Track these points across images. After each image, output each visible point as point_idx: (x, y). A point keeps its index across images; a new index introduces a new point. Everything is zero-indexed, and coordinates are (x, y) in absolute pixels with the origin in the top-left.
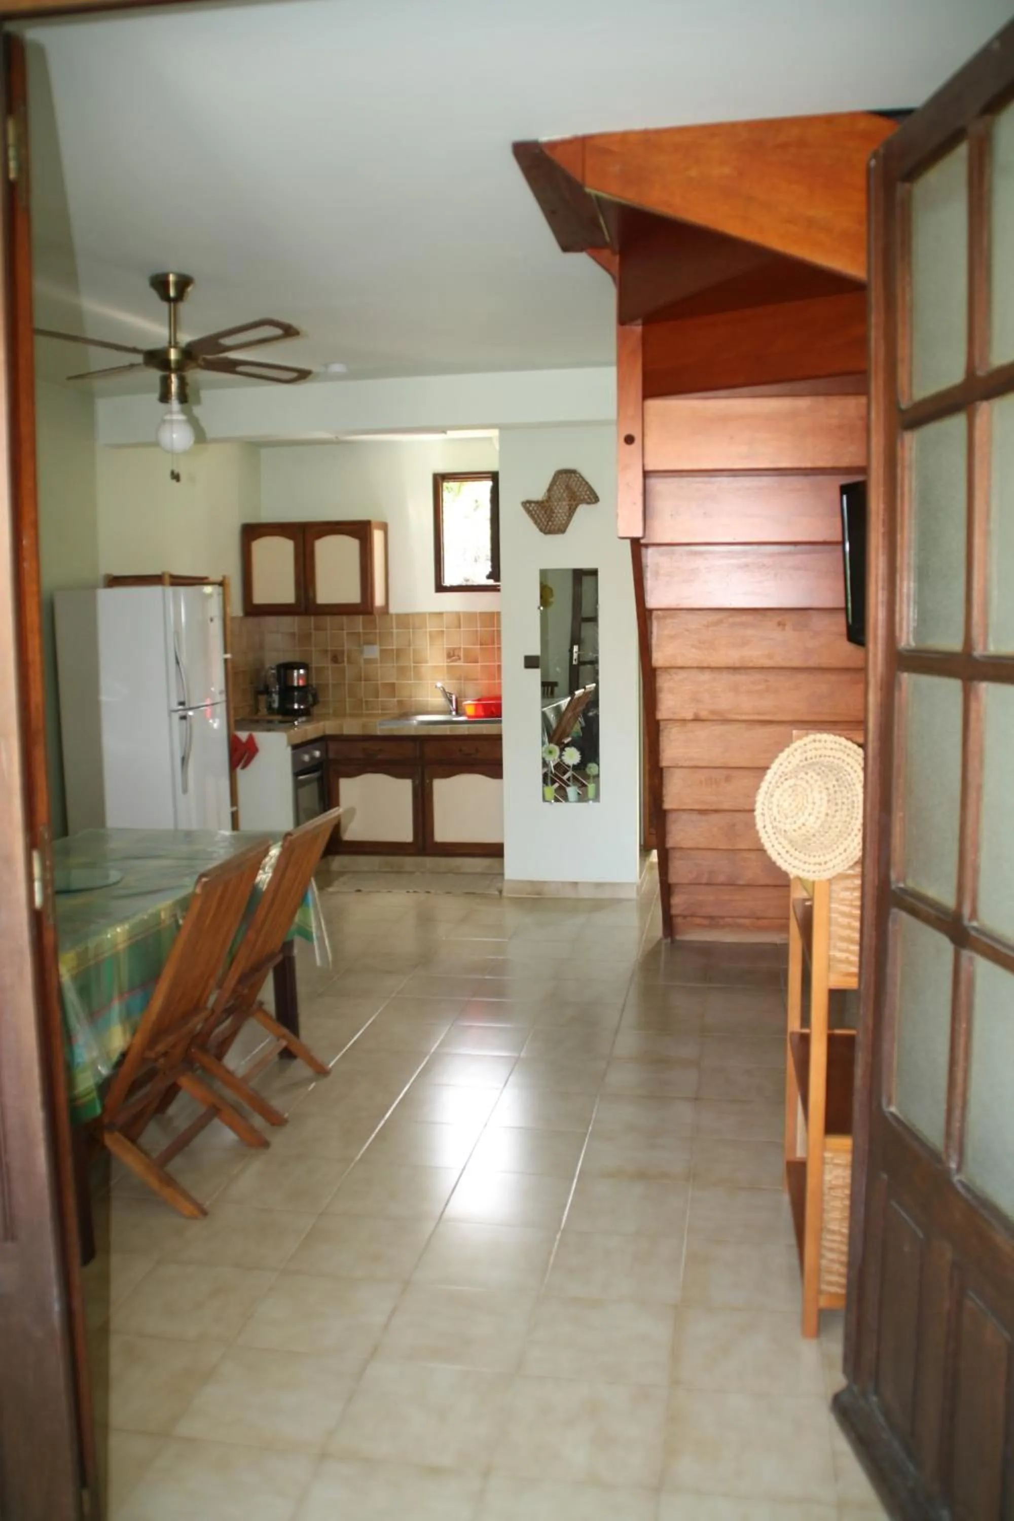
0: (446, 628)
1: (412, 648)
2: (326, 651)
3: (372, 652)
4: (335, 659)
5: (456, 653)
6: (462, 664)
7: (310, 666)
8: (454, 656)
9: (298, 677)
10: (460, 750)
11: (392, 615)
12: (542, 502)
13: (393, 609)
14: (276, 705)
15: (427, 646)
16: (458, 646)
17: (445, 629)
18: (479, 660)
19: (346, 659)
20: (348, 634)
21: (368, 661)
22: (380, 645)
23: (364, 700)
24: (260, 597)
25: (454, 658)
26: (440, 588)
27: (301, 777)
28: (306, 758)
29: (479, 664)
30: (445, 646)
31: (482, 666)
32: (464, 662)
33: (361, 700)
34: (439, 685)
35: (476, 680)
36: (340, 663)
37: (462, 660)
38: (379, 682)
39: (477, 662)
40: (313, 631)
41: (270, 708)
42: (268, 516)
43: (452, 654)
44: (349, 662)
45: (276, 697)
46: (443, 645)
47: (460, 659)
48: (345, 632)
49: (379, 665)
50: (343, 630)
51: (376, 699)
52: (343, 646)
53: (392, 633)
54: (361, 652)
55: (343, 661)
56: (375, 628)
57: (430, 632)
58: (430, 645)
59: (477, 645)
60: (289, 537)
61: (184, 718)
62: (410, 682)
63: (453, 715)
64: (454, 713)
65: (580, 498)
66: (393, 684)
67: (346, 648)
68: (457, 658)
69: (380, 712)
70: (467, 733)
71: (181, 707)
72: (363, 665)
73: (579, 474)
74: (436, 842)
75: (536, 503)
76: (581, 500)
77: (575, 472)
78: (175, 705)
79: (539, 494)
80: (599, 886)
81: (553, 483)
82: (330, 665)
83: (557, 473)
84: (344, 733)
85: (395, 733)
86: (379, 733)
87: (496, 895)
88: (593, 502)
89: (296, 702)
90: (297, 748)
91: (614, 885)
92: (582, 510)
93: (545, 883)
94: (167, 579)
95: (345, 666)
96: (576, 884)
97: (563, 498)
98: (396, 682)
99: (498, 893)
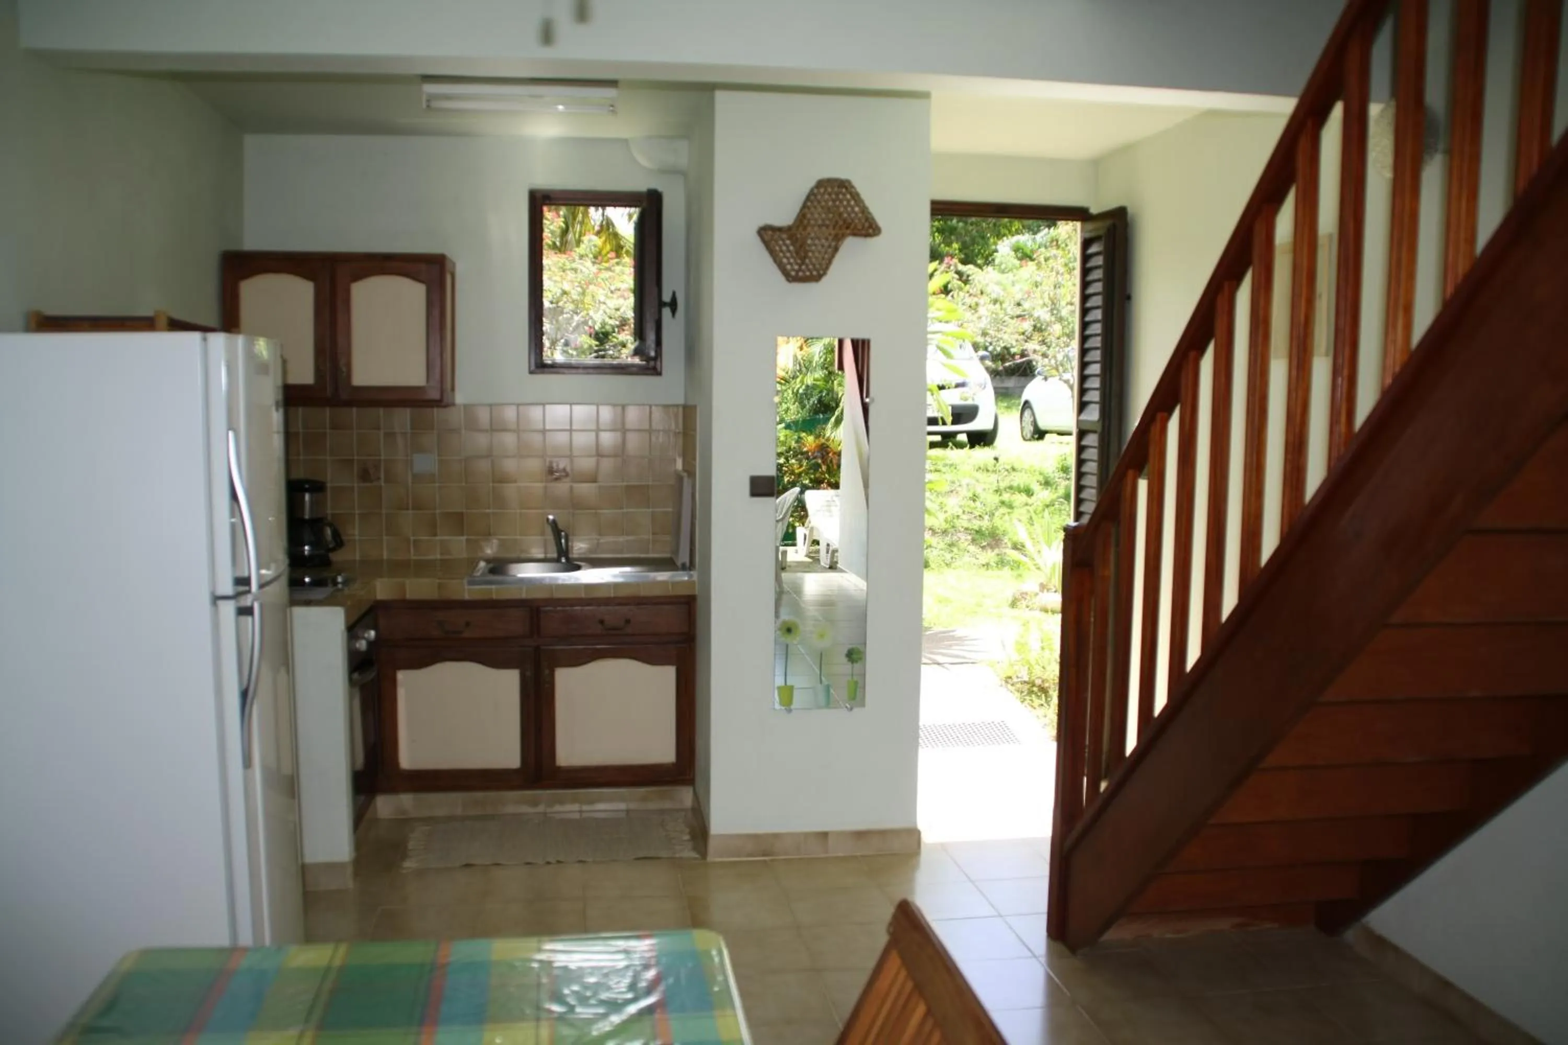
0: (546, 428)
1: (491, 458)
2: (351, 462)
3: (425, 463)
4: (365, 475)
5: (562, 466)
6: (572, 484)
7: (327, 485)
8: (557, 471)
9: (308, 505)
10: (601, 622)
11: (459, 405)
12: (789, 228)
13: (461, 398)
15: (516, 455)
16: (567, 457)
17: (544, 430)
18: (598, 480)
19: (382, 476)
20: (387, 435)
21: (417, 478)
22: (438, 455)
23: (412, 538)
25: (558, 474)
26: (538, 366)
28: (362, 644)
29: (598, 484)
30: (545, 457)
31: (600, 487)
32: (574, 481)
33: (408, 540)
34: (551, 517)
35: (595, 509)
36: (371, 481)
37: (571, 478)
38: (438, 511)
39: (595, 481)
40: (328, 431)
42: (253, 242)
43: (555, 469)
44: (387, 481)
46: (542, 453)
47: (567, 475)
48: (381, 432)
49: (437, 484)
50: (378, 428)
51: (433, 538)
52: (380, 455)
53: (460, 436)
54: (411, 463)
55: (379, 478)
56: (432, 428)
57: (520, 433)
58: (520, 455)
59: (595, 455)
60: (306, 276)
61: (246, 611)
62: (487, 511)
63: (563, 563)
64: (563, 560)
65: (847, 228)
66: (461, 515)
67: (382, 458)
68: (563, 474)
69: (439, 557)
70: (612, 595)
71: (242, 588)
72: (410, 484)
73: (853, 187)
74: (559, 768)
75: (780, 229)
76: (848, 231)
77: (847, 184)
78: (227, 587)
79: (785, 217)
80: (860, 835)
81: (811, 197)
82: (356, 485)
83: (821, 184)
84: (409, 596)
85: (494, 597)
86: (467, 597)
87: (695, 859)
88: (867, 235)
89: (307, 544)
90: (353, 630)
91: (883, 834)
92: (850, 244)
93: (776, 836)
94: (163, 322)
95: (381, 487)
96: (824, 835)
97: (827, 226)
98: (464, 511)
99: (697, 856)
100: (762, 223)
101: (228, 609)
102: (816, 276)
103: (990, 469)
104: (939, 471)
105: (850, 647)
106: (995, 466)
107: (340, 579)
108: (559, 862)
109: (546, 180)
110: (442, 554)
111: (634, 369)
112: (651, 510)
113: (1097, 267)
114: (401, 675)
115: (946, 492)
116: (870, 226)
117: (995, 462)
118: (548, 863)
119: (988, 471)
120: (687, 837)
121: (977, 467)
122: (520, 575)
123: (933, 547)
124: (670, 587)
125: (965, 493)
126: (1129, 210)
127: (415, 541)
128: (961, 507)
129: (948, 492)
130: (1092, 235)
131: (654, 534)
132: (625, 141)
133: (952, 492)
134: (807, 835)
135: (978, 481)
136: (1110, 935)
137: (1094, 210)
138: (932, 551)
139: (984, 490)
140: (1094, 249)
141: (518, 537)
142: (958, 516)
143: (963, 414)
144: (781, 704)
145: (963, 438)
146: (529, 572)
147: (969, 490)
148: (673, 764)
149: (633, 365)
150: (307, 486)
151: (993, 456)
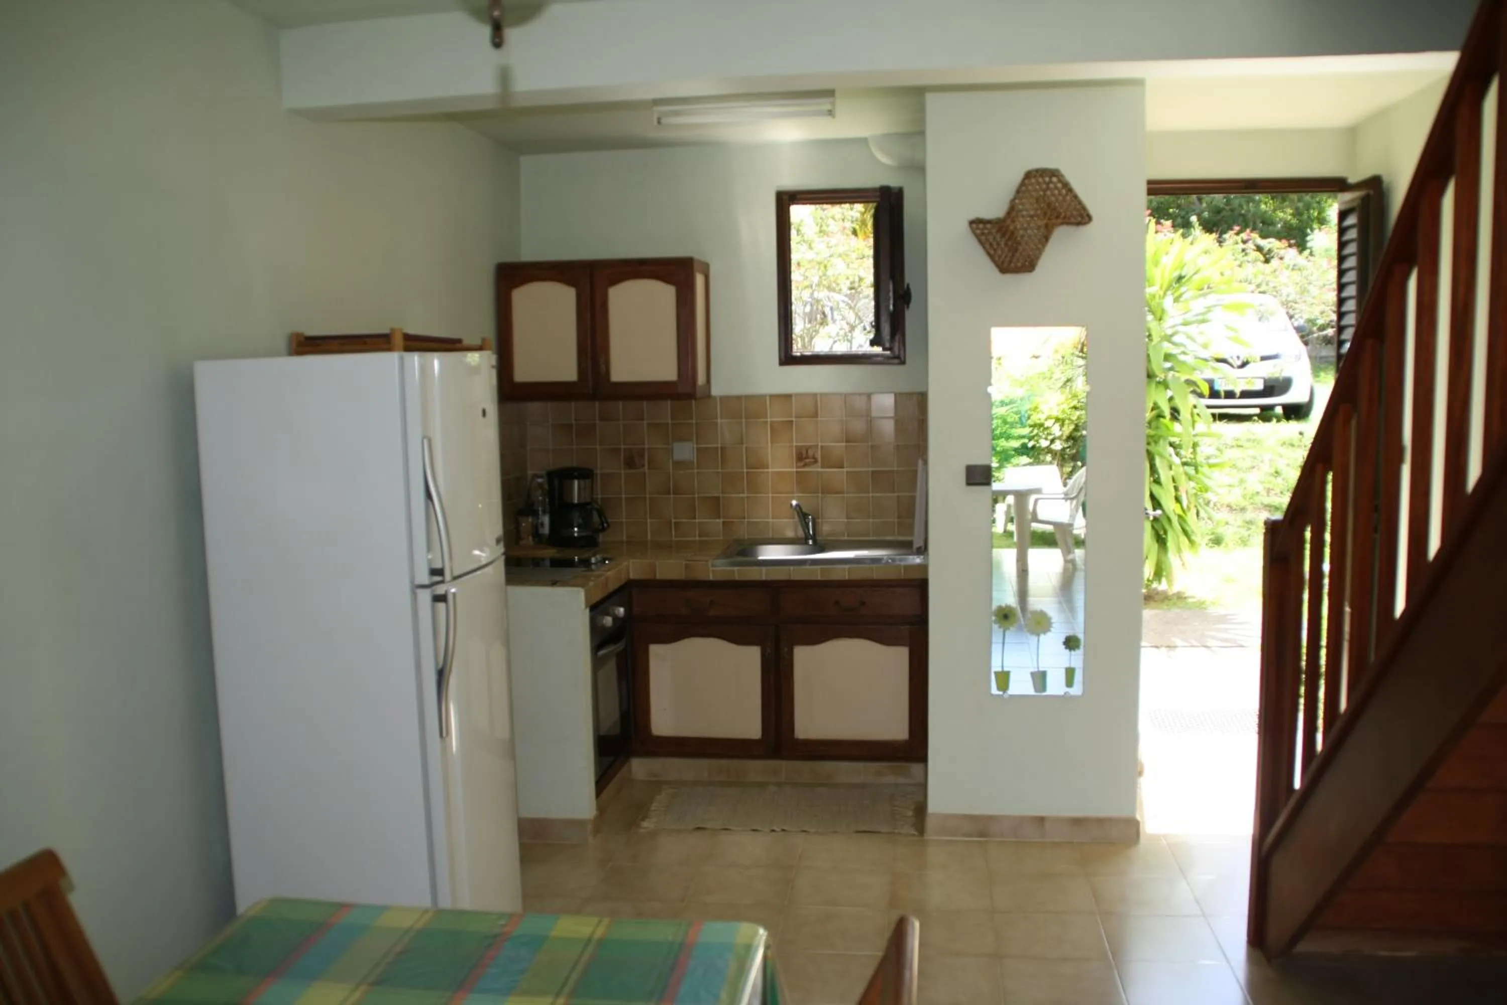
0: (796, 417)
1: (744, 446)
2: (618, 451)
3: (684, 451)
4: (630, 463)
5: (811, 453)
6: (820, 470)
7: (595, 472)
8: (807, 458)
9: (576, 490)
10: (837, 603)
11: (715, 398)
12: (1000, 220)
13: (716, 390)
14: (546, 530)
15: (767, 443)
16: (816, 444)
17: (794, 419)
18: (845, 466)
19: (646, 462)
20: (648, 425)
21: (678, 464)
22: (697, 444)
23: (673, 521)
24: (523, 373)
25: (807, 460)
26: (788, 358)
27: (602, 652)
28: (608, 621)
29: (845, 470)
30: (795, 444)
31: (847, 472)
32: (822, 467)
33: (670, 523)
34: (794, 503)
35: (842, 493)
36: (636, 468)
37: (819, 464)
38: (696, 496)
39: (842, 467)
40: (597, 422)
41: (536, 535)
42: (529, 253)
43: (804, 456)
44: (650, 467)
45: (546, 520)
46: (791, 441)
47: (816, 461)
48: (645, 422)
49: (696, 471)
50: (643, 419)
51: (693, 520)
52: (642, 443)
53: (717, 424)
54: (671, 451)
55: (643, 466)
56: (691, 418)
57: (772, 422)
58: (772, 442)
59: (842, 442)
60: (569, 283)
61: (440, 598)
62: (741, 495)
63: (811, 545)
64: (811, 542)
65: (1057, 217)
66: (717, 499)
67: (646, 446)
68: (812, 460)
69: (697, 538)
70: (847, 578)
71: (437, 578)
72: (671, 471)
73: (1062, 176)
74: (797, 740)
75: (989, 222)
76: (1060, 221)
77: (1056, 174)
78: (424, 577)
79: (995, 209)
80: (1078, 822)
81: (1021, 190)
82: (623, 472)
83: (1028, 175)
84: (658, 577)
85: (737, 578)
86: (711, 578)
87: (913, 835)
88: (1079, 224)
89: (576, 527)
90: (596, 608)
91: (1100, 822)
92: (1061, 235)
93: (991, 818)
94: (398, 340)
95: (645, 473)
96: (1041, 820)
97: (1038, 216)
98: (721, 495)
99: (916, 833)
100: (973, 216)
101: (425, 596)
102: (1029, 266)
103: (1296, 443)
104: (1241, 446)
105: (1068, 635)
106: (1301, 441)
107: (593, 560)
108: (783, 830)
109: (790, 183)
110: (700, 536)
111: (880, 359)
112: (896, 494)
113: (1352, 241)
114: (656, 650)
115: (1246, 469)
116: (1082, 216)
117: (1301, 436)
118: (773, 831)
119: (1293, 445)
120: (910, 813)
121: (1282, 442)
122: (760, 558)
123: (1230, 525)
124: (903, 571)
125: (1267, 468)
126: (1385, 179)
127: (675, 523)
128: (1262, 483)
129: (1249, 468)
130: (1347, 206)
131: (899, 517)
132: (864, 141)
133: (1253, 467)
134: (1022, 820)
135: (1281, 456)
136: (1302, 947)
137: (1352, 179)
138: (1228, 528)
139: (1288, 465)
140: (1351, 220)
141: (771, 520)
142: (1258, 493)
143: (1273, 388)
144: (999, 689)
145: (1279, 410)
146: (772, 553)
147: (1271, 466)
148: (906, 742)
149: (877, 355)
150: (576, 474)
151: (1299, 430)
